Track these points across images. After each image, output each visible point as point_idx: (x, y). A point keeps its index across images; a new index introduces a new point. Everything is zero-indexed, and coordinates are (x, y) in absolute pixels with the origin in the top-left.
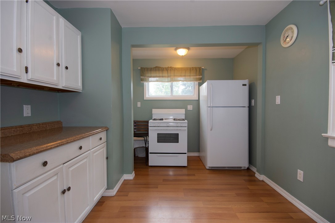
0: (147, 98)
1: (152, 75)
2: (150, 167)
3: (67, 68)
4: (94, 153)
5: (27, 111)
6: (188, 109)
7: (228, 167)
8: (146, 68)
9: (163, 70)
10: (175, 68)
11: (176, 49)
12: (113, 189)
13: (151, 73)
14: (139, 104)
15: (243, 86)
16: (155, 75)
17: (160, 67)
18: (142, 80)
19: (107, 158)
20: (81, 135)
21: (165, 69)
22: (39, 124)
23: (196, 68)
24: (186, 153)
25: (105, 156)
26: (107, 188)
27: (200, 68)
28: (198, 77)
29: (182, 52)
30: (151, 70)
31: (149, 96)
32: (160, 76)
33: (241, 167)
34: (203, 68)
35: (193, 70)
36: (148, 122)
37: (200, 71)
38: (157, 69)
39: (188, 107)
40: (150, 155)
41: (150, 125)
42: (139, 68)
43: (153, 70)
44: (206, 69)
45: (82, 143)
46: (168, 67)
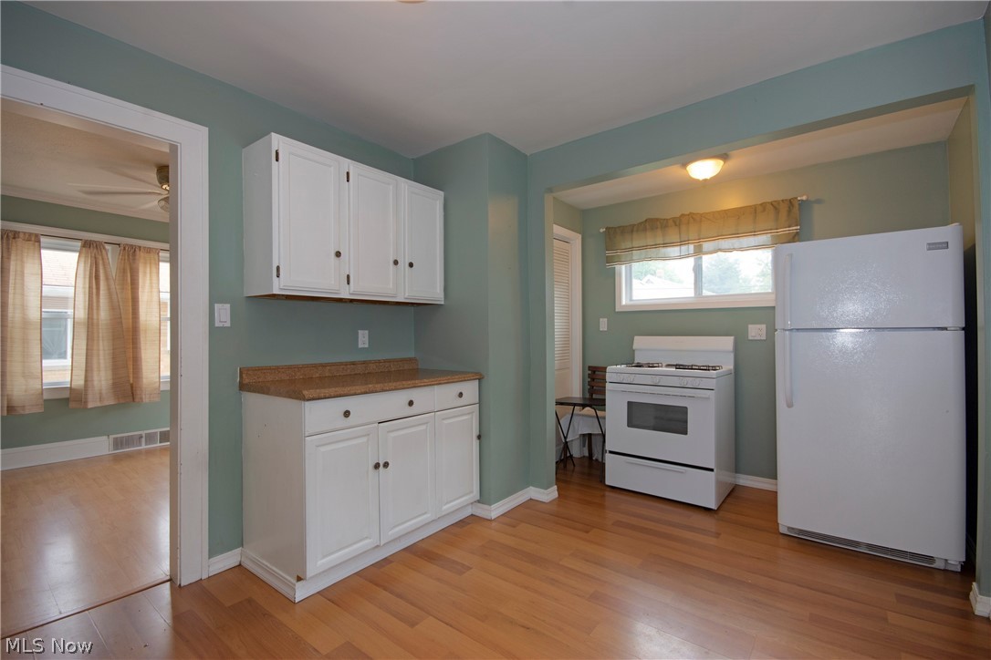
0: (626, 306)
1: (636, 244)
2: (608, 489)
3: (411, 265)
4: (443, 419)
5: (363, 339)
6: (750, 338)
7: (870, 546)
8: (619, 227)
9: (666, 226)
10: (701, 215)
11: (685, 165)
12: (490, 505)
13: (632, 240)
14: (604, 324)
15: (929, 249)
16: (642, 243)
17: (657, 219)
18: (610, 260)
19: (479, 437)
20: (413, 382)
21: (671, 222)
22: (379, 362)
23: (775, 206)
24: (712, 470)
25: (475, 432)
26: (478, 498)
27: (791, 202)
28: (783, 231)
29: (704, 169)
30: (632, 231)
31: (631, 300)
32: (658, 242)
33: (931, 559)
34: (804, 198)
35: (764, 210)
36: (604, 370)
37: (789, 211)
38: (648, 227)
39: (749, 330)
40: (608, 456)
41: (609, 377)
42: (602, 230)
43: (637, 231)
44: (819, 201)
45: (414, 394)
46: (683, 215)
